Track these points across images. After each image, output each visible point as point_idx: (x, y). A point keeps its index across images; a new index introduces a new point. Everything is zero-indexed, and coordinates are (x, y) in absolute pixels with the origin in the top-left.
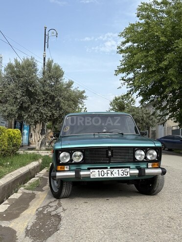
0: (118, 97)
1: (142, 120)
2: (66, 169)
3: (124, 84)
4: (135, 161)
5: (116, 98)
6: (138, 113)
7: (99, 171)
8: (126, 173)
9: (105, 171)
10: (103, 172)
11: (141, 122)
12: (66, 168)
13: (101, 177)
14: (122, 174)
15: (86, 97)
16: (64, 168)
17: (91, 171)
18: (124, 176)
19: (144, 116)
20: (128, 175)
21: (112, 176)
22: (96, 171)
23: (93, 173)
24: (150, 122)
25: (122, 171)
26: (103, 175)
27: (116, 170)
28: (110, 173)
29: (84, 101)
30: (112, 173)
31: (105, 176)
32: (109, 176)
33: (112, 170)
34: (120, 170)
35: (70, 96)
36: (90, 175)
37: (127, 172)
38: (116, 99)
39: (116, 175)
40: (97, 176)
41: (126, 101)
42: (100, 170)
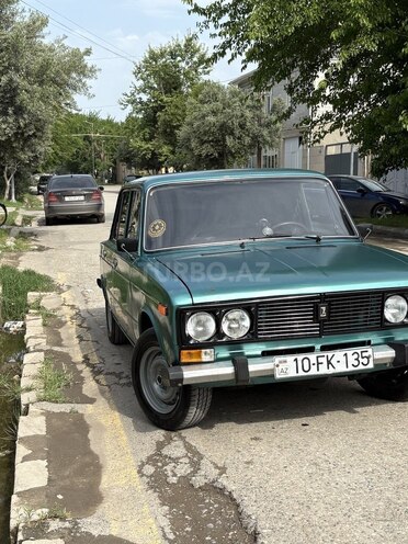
0: (157, 51)
1: (242, 126)
2: (205, 358)
3: (207, 27)
4: (383, 325)
5: (152, 52)
6: (229, 106)
7: (296, 360)
8: (365, 361)
9: (312, 357)
10: (306, 362)
11: (237, 132)
12: (207, 355)
13: (301, 373)
14: (356, 363)
15: (93, 70)
16: (200, 356)
17: (277, 359)
18: (361, 367)
19: (248, 114)
20: (371, 366)
21: (331, 371)
22: (290, 358)
23: (281, 366)
24: (265, 133)
25: (356, 356)
26: (306, 368)
27: (339, 355)
28: (325, 363)
29: (88, 82)
30: (329, 362)
31: (313, 372)
32: (324, 370)
33: (330, 354)
34: (350, 352)
35: (45, 67)
36: (273, 370)
37: (368, 358)
38: (154, 57)
39: (340, 368)
40: (292, 373)
41: (183, 64)
42: (300, 357)
